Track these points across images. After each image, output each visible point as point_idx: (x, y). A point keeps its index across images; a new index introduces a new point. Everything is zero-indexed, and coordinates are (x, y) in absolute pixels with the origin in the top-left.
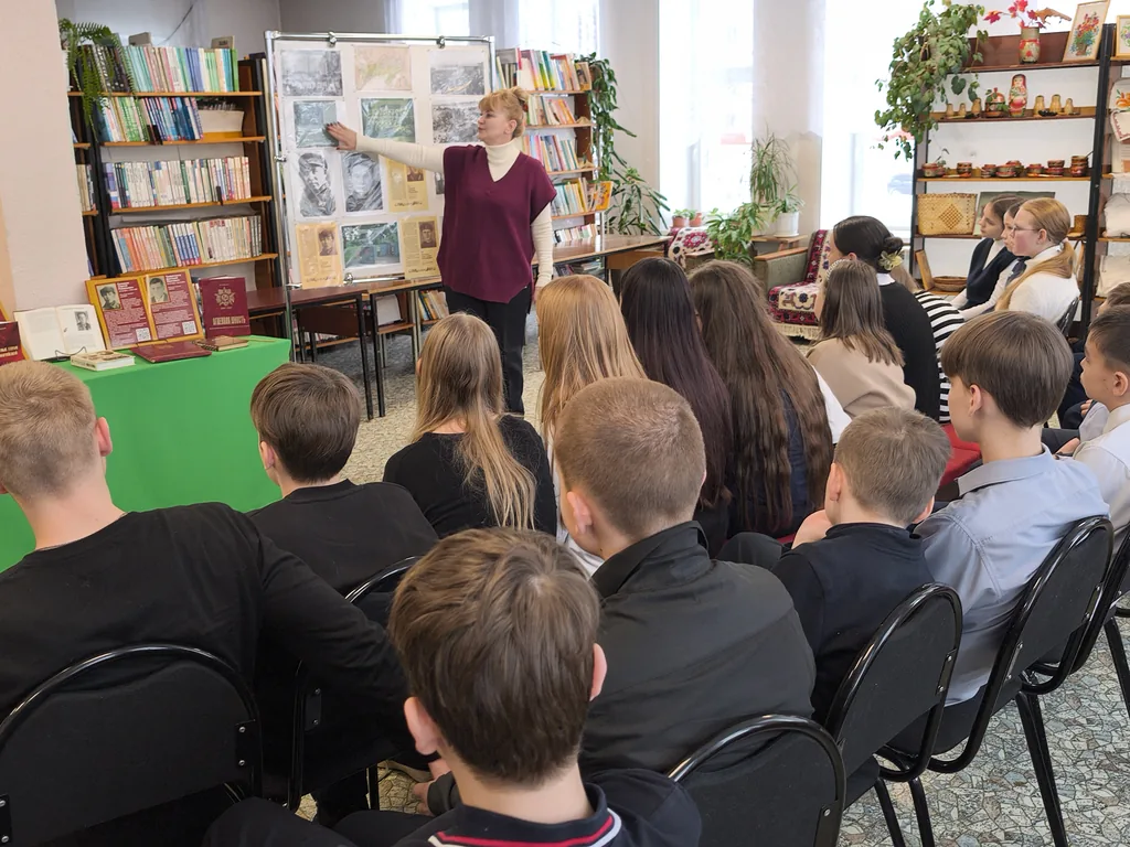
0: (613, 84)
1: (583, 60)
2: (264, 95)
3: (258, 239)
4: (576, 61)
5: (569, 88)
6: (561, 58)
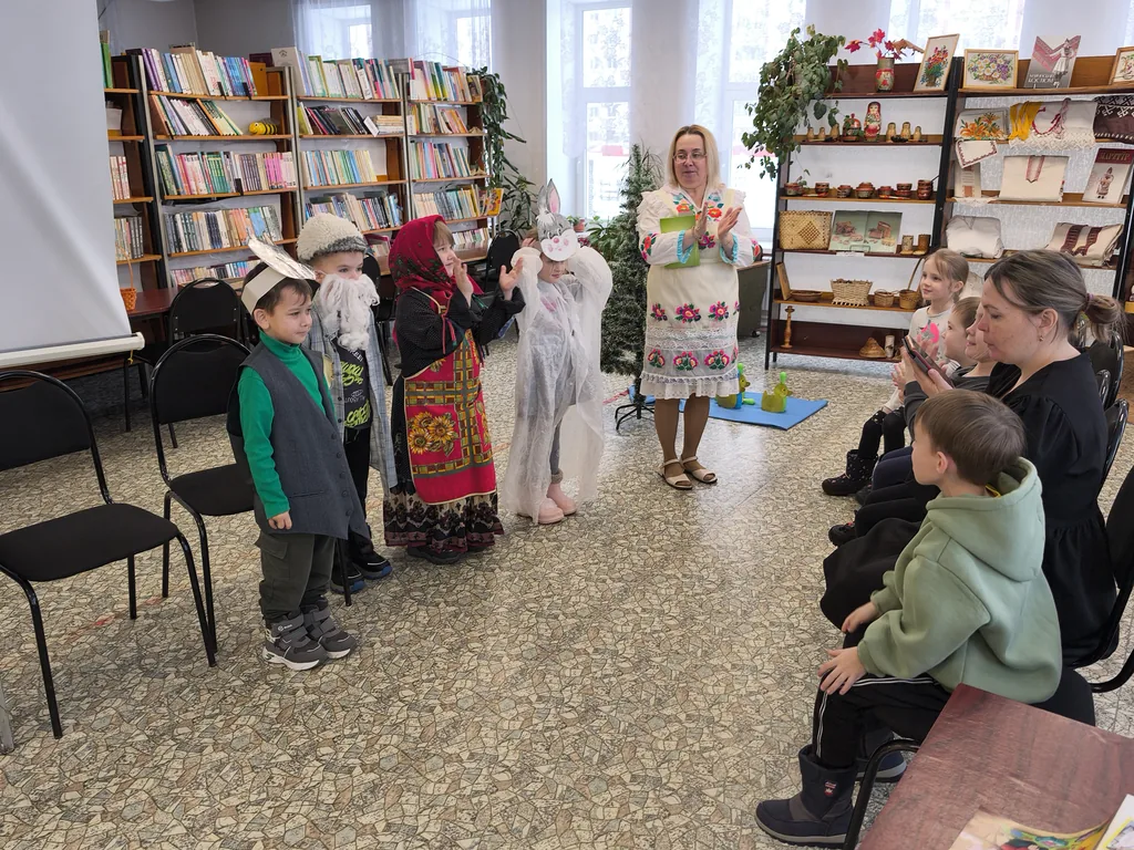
0: (503, 97)
1: (475, 73)
2: (142, 94)
3: (139, 242)
4: (468, 74)
5: (461, 99)
6: (454, 70)
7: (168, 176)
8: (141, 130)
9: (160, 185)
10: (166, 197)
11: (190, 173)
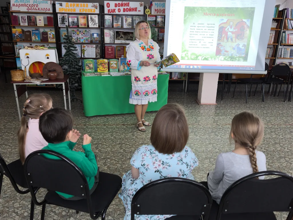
2: (283, 19)
3: (271, 54)
7: (284, 39)
8: (280, 28)
9: (281, 41)
10: (281, 44)
11: (290, 38)
